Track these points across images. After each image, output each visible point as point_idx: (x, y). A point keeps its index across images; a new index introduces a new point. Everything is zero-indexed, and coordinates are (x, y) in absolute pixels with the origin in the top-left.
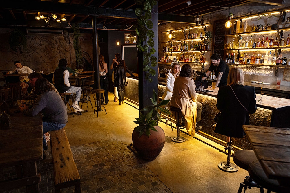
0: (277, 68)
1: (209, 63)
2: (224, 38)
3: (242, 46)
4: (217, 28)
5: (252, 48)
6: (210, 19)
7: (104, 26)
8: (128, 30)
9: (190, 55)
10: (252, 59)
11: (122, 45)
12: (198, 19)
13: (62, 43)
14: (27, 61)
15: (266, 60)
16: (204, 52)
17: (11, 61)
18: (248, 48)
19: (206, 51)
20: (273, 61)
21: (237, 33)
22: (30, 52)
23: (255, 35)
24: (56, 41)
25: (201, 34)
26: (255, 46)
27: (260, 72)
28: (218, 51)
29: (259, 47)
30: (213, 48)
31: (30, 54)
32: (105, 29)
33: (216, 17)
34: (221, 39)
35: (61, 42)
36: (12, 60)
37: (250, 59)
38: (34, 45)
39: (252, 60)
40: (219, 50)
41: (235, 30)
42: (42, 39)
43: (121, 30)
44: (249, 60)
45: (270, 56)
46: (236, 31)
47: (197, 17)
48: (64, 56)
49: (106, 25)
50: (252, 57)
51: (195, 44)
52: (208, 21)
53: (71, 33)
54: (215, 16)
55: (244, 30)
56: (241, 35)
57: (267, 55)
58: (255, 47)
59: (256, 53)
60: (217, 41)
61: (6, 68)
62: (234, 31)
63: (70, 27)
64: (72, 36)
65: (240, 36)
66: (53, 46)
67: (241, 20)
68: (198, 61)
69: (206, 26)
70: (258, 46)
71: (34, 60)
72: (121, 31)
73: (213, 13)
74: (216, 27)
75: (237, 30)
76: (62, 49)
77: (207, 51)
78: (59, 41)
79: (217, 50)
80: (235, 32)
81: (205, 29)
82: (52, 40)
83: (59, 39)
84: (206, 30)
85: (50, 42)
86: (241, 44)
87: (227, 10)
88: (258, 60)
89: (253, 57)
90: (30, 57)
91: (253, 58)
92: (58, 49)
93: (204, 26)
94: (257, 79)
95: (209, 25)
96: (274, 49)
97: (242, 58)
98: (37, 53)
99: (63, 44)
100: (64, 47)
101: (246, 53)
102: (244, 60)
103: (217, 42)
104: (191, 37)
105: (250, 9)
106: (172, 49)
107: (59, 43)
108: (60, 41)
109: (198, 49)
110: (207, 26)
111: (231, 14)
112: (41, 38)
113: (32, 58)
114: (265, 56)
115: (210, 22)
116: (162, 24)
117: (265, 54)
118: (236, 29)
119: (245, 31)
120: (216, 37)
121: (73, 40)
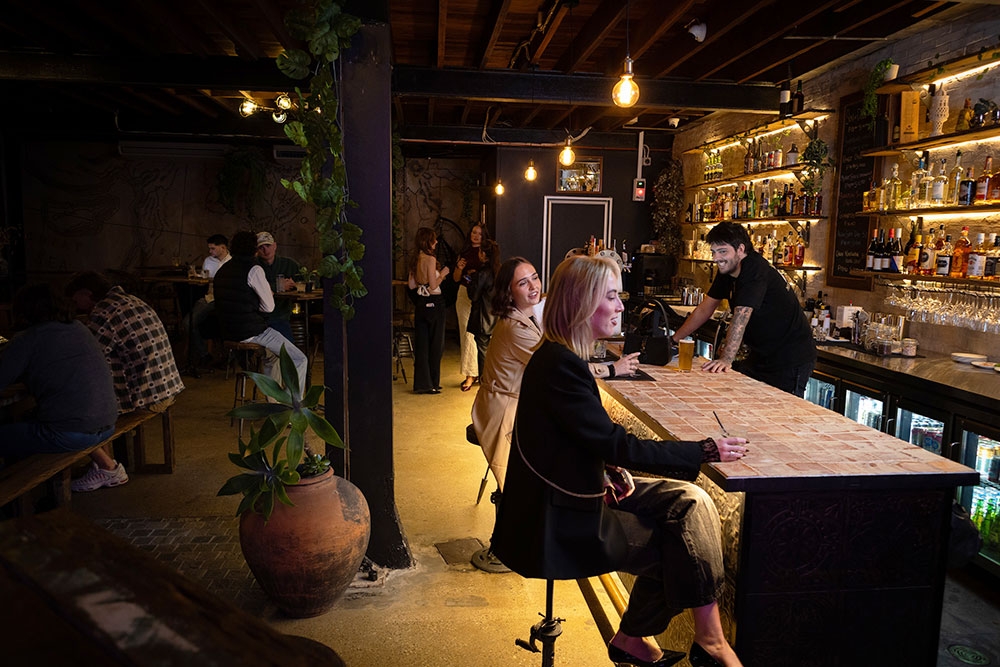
1: (820, 269)
3: (922, 196)
4: (851, 124)
5: (956, 203)
6: (831, 91)
7: (485, 133)
9: (760, 237)
10: (958, 254)
11: (546, 198)
12: (789, 92)
16: (808, 223)
18: (946, 206)
19: (814, 222)
21: (902, 141)
22: (284, 217)
25: (792, 151)
26: (968, 196)
28: (849, 220)
29: (984, 202)
30: (834, 208)
31: (284, 221)
32: (488, 143)
33: (848, 83)
34: (860, 170)
37: (951, 257)
39: (957, 258)
40: (851, 216)
41: (897, 127)
43: (546, 145)
44: (948, 259)
46: (899, 132)
47: (786, 87)
49: (490, 128)
50: (957, 245)
51: (774, 193)
52: (824, 99)
53: (410, 157)
54: (846, 80)
55: (933, 129)
56: (931, 151)
58: (972, 201)
59: (986, 227)
62: (894, 133)
64: (415, 166)
65: (926, 155)
67: (932, 88)
68: (780, 261)
69: (816, 122)
70: (981, 197)
71: (295, 240)
72: (544, 147)
74: (847, 120)
75: (903, 129)
77: (817, 221)
79: (848, 216)
80: (896, 137)
81: (813, 133)
84: (816, 134)
87: (885, 51)
88: (981, 261)
89: (960, 244)
90: (284, 230)
91: (961, 252)
93: (810, 122)
95: (826, 117)
97: (921, 248)
98: (304, 220)
101: (941, 227)
102: (926, 260)
103: (849, 182)
104: (763, 166)
105: (967, 34)
106: (708, 214)
109: (781, 214)
110: (820, 119)
111: (886, 64)
113: (290, 234)
115: (830, 103)
118: (899, 125)
119: (940, 132)
120: (847, 163)
121: (417, 179)
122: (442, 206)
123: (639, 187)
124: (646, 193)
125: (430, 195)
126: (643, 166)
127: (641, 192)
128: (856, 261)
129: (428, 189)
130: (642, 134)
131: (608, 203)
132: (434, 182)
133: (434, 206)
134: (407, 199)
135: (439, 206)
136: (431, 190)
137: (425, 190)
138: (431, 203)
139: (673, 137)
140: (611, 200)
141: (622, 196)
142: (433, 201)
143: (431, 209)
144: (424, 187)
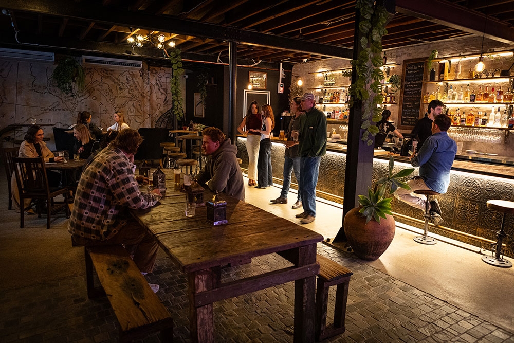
0: (507, 132)
2: (420, 85)
3: (454, 98)
4: (409, 70)
5: (468, 102)
6: (397, 57)
7: (219, 58)
8: (254, 66)
13: (136, 83)
14: (76, 110)
15: (492, 119)
16: (386, 106)
17: (50, 110)
18: (463, 102)
19: (389, 105)
20: (503, 122)
21: (444, 79)
22: (82, 96)
23: (472, 83)
24: (127, 79)
26: (473, 99)
27: (482, 137)
28: (410, 105)
30: (401, 101)
31: (82, 98)
32: (220, 63)
34: (415, 87)
35: (135, 81)
36: (50, 108)
38: (90, 84)
39: (469, 119)
40: (411, 103)
41: (442, 75)
42: (105, 74)
43: (245, 66)
44: (464, 120)
45: (499, 114)
48: (140, 105)
50: (469, 115)
52: (394, 60)
53: (151, 66)
54: (405, 54)
55: (456, 76)
56: (450, 83)
57: (493, 113)
58: (473, 101)
60: (407, 90)
61: (41, 120)
63: (167, 57)
64: (154, 71)
65: (447, 84)
66: (122, 87)
67: (450, 62)
69: (389, 68)
70: (478, 100)
71: (89, 109)
72: (243, 67)
73: (401, 48)
74: (407, 69)
75: (445, 75)
76: (135, 92)
77: (391, 105)
78: (132, 79)
79: (408, 104)
80: (442, 77)
82: (121, 78)
83: (133, 75)
84: (389, 72)
85: (117, 79)
86: (451, 97)
87: (426, 46)
90: (83, 103)
91: (470, 117)
92: (130, 92)
93: (387, 68)
94: (476, 147)
95: (394, 67)
96: (505, 105)
98: (94, 98)
99: (139, 84)
100: (140, 89)
101: (459, 109)
103: (409, 91)
105: (465, 45)
106: (328, 100)
107: (131, 83)
108: (134, 79)
110: (391, 67)
111: (435, 52)
112: (104, 72)
113: (86, 106)
114: (491, 114)
115: (397, 61)
116: (309, 61)
117: (490, 111)
119: (458, 78)
120: (407, 84)
121: (155, 78)
122: (168, 92)
123: (281, 87)
124: (284, 90)
125: (161, 86)
126: (282, 78)
127: (282, 89)
128: (413, 120)
129: (160, 83)
130: (281, 64)
131: (268, 93)
132: (163, 79)
133: (164, 92)
134: (151, 88)
135: (166, 92)
136: (162, 84)
137: (159, 84)
138: (162, 90)
139: (293, 65)
140: (270, 92)
141: (274, 90)
142: (163, 89)
143: (162, 94)
144: (158, 82)
